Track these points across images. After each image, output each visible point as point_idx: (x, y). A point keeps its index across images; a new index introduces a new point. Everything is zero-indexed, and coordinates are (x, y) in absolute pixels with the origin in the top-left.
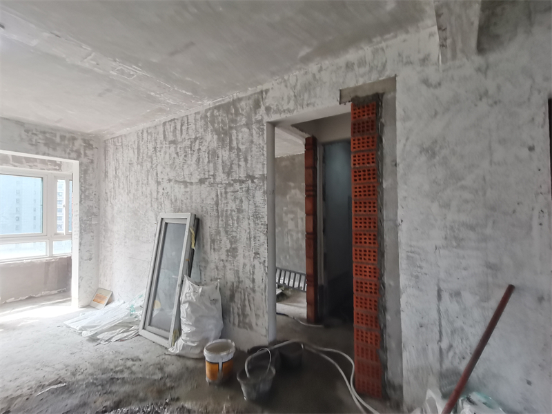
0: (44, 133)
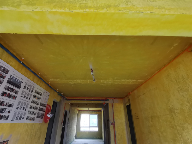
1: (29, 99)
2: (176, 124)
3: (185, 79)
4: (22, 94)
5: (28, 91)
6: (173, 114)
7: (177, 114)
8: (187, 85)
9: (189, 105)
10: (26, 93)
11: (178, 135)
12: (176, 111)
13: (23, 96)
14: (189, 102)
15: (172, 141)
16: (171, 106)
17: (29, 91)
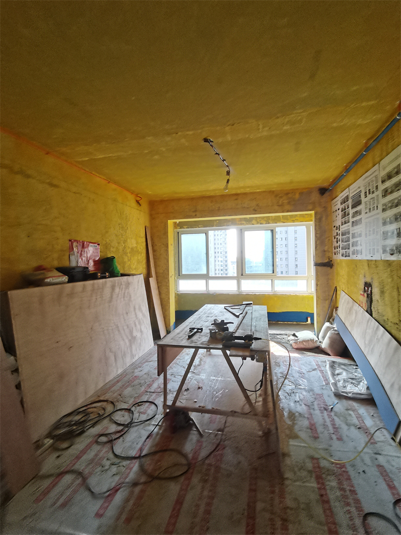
0: (287, 194)
1: (377, 207)
4: (366, 208)
5: (371, 196)
10: (370, 202)
13: (368, 211)
17: (373, 192)
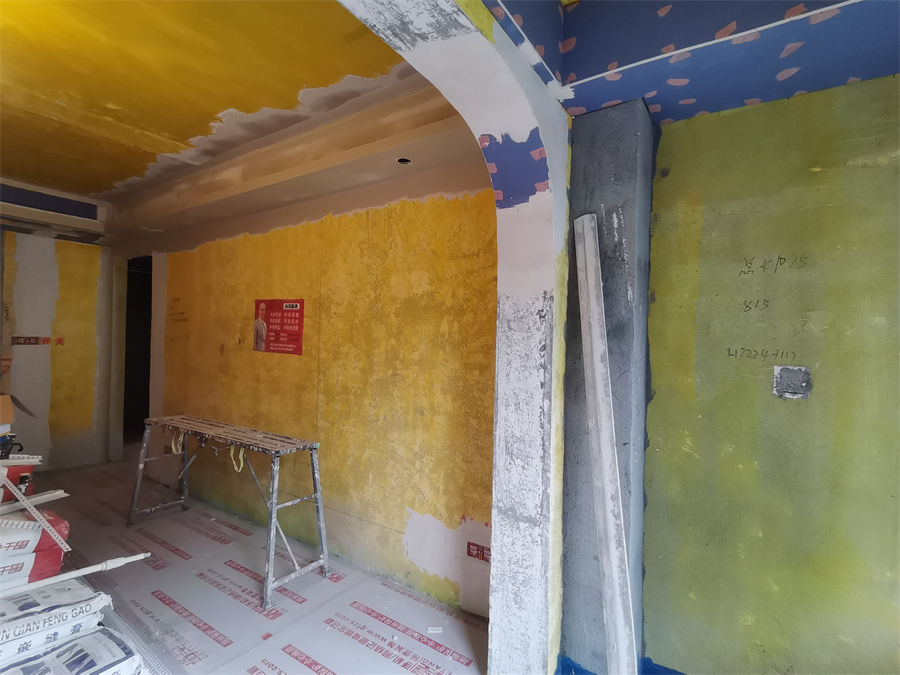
2: (321, 345)
3: (391, 220)
6: (323, 316)
7: (334, 316)
8: (391, 239)
9: (372, 295)
11: (316, 374)
12: (334, 308)
14: (375, 289)
15: (293, 390)
16: (323, 290)
